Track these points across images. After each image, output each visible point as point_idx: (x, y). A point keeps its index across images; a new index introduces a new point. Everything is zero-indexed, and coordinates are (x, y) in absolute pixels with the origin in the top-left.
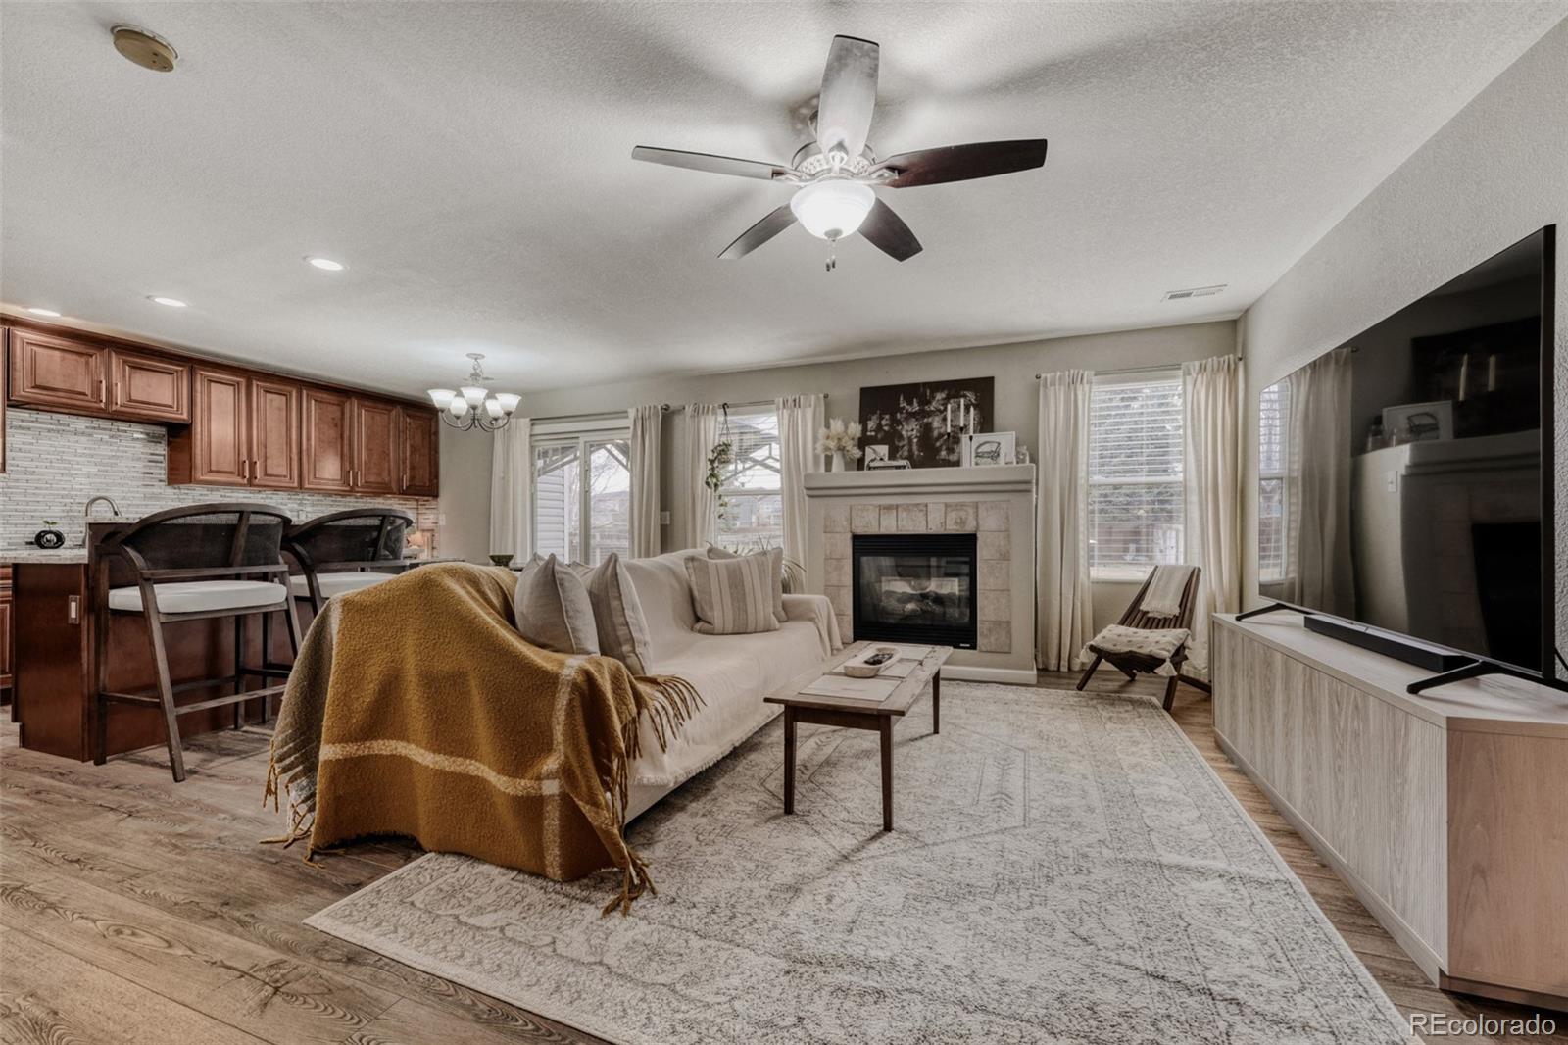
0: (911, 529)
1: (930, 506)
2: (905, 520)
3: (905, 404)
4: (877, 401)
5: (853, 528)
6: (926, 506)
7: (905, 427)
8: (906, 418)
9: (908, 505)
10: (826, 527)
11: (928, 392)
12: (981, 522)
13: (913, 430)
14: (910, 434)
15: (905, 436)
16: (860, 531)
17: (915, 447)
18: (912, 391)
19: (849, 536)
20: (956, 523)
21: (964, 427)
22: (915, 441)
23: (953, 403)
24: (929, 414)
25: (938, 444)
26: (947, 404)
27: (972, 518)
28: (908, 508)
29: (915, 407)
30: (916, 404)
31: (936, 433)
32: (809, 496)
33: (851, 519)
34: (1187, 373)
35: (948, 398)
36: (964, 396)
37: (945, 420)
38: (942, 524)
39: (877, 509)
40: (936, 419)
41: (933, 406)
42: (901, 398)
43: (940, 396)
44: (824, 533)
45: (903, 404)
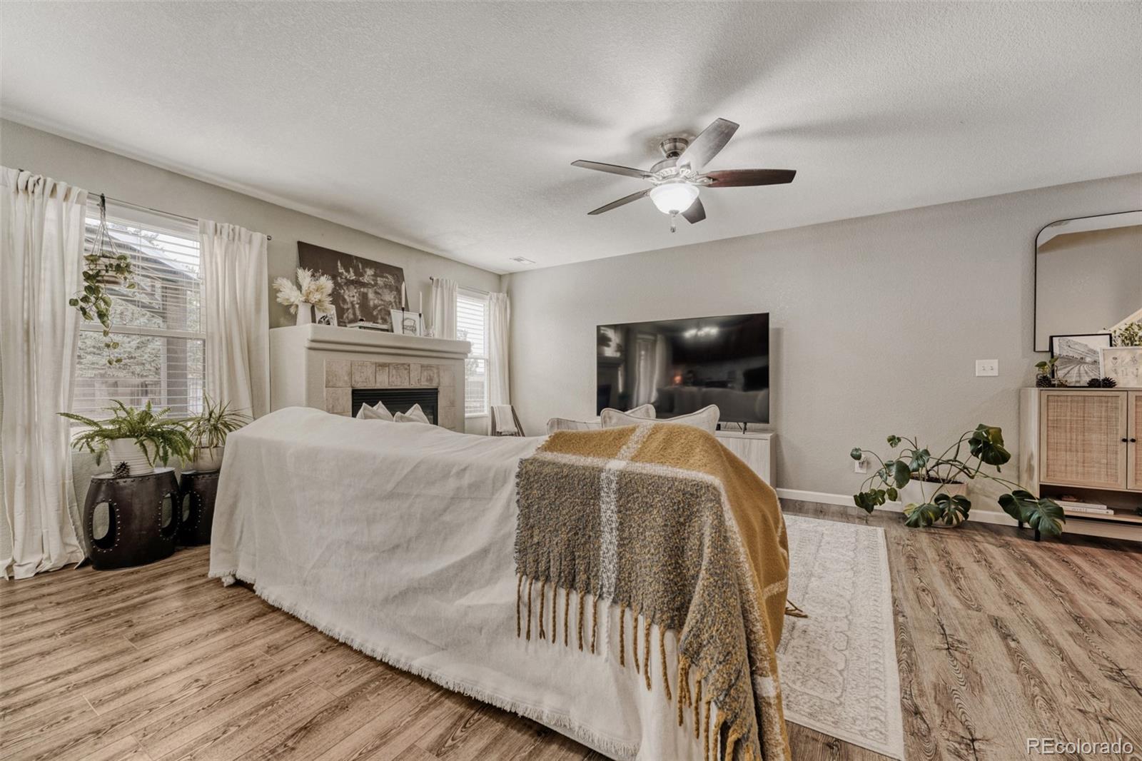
0: (399, 384)
1: (412, 366)
2: (394, 378)
3: (343, 271)
4: (311, 257)
5: (353, 383)
6: (409, 366)
7: (347, 292)
8: (346, 284)
9: (397, 364)
10: (328, 382)
11: (360, 266)
12: (441, 380)
13: (353, 296)
14: (352, 299)
15: (348, 300)
16: (360, 386)
17: (358, 312)
18: (348, 260)
19: (350, 390)
20: (427, 380)
21: (390, 303)
22: (357, 306)
23: (380, 281)
24: (364, 285)
25: (375, 313)
26: (375, 280)
27: (435, 376)
28: (397, 366)
29: (352, 276)
30: (352, 274)
31: (371, 303)
32: (310, 349)
33: (351, 374)
34: (491, 299)
35: (375, 275)
36: (387, 278)
37: (376, 293)
38: (419, 380)
39: (374, 366)
40: (370, 291)
41: (366, 279)
42: (339, 264)
43: (370, 272)
44: (326, 387)
45: (341, 270)
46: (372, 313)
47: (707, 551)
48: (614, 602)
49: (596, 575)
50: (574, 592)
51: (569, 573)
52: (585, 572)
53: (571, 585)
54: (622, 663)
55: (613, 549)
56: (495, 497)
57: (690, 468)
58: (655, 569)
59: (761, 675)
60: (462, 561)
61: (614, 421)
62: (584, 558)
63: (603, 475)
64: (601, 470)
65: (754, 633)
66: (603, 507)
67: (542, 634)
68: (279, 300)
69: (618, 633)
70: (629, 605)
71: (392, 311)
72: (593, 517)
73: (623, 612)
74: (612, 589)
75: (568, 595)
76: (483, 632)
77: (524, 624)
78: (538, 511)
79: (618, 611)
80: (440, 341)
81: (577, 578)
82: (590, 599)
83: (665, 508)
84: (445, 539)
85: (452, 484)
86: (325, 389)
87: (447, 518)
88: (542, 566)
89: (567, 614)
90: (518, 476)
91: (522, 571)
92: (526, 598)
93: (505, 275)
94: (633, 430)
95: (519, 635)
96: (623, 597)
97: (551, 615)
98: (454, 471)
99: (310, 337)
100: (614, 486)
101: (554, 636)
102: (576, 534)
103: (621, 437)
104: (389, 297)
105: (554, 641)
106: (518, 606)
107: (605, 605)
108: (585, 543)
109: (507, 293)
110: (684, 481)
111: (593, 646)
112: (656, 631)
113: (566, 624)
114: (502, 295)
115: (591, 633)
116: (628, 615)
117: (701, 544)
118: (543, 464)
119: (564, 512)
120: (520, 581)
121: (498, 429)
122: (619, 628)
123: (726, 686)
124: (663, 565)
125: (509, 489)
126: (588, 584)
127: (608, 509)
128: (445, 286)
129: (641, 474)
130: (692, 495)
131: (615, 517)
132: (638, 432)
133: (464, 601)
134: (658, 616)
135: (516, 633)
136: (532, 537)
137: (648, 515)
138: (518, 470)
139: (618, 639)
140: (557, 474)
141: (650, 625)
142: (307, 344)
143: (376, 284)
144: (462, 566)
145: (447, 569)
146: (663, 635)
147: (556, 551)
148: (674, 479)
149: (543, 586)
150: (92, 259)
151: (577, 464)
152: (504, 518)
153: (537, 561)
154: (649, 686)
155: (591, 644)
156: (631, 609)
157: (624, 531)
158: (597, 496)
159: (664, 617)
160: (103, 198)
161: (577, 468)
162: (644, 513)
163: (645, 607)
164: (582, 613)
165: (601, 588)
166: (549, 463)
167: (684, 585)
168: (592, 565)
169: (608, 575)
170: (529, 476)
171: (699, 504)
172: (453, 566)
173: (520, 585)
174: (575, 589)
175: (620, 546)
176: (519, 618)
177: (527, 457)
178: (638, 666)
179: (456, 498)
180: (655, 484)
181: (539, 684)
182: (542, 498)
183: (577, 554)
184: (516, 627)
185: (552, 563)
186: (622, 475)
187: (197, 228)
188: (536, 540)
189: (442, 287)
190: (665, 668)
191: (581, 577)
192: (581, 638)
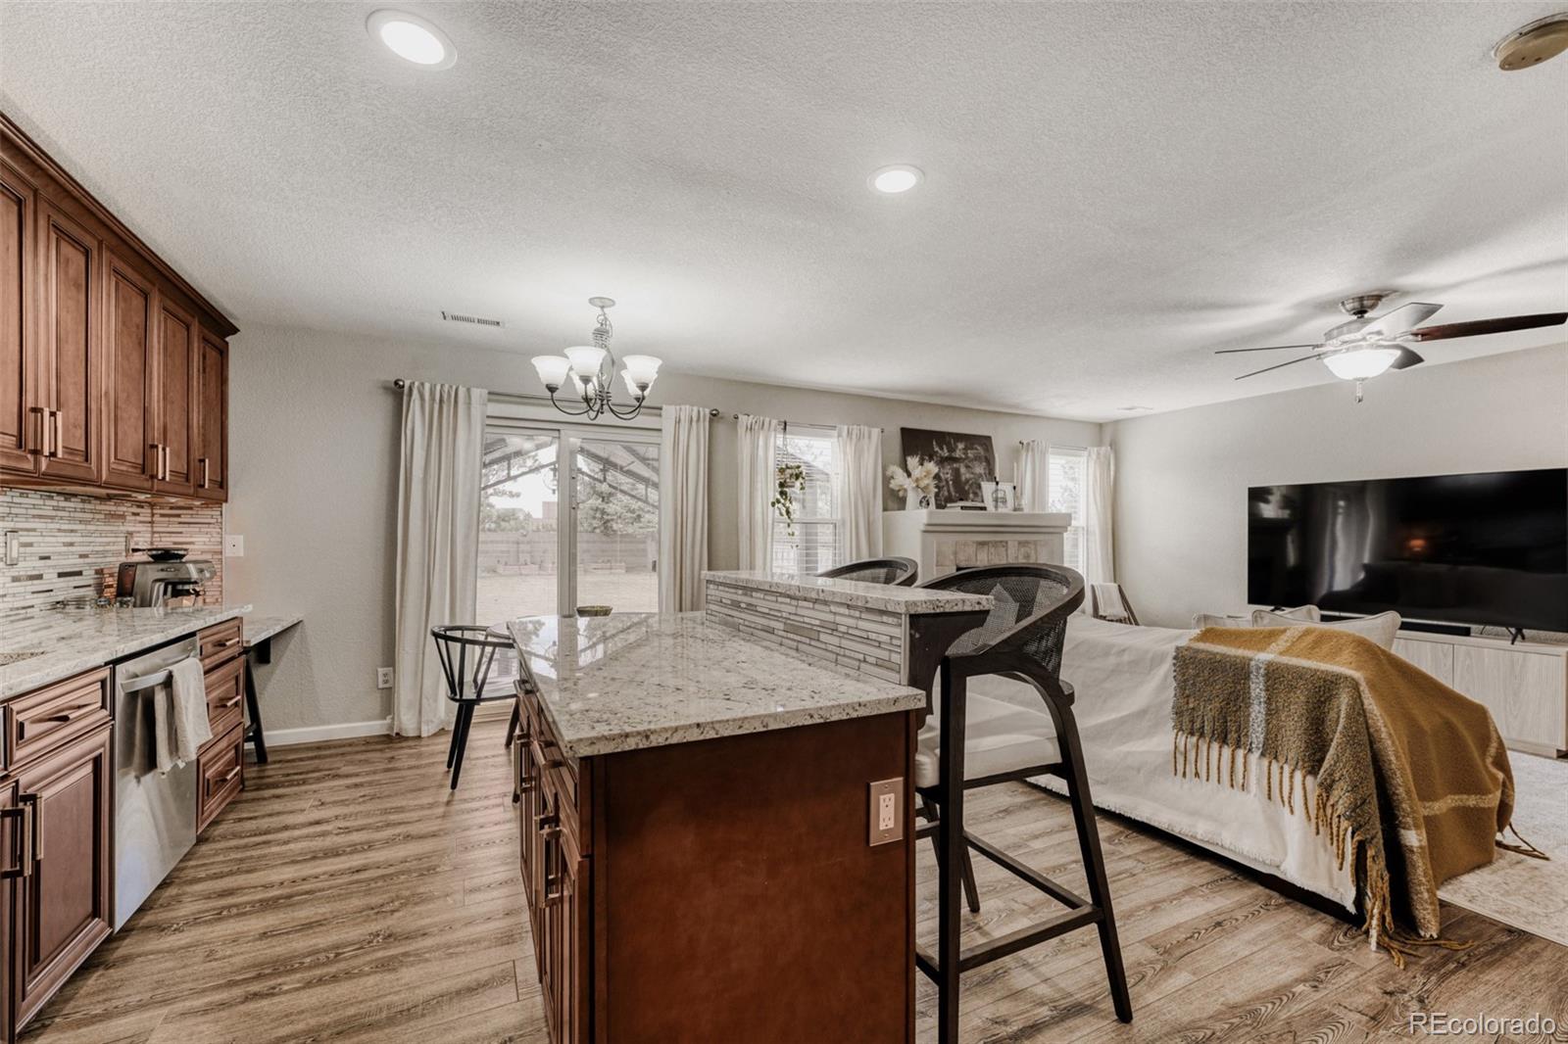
0: (997, 561)
1: (1009, 543)
2: (993, 555)
4: (916, 442)
5: (957, 559)
6: (1007, 542)
8: (941, 462)
9: (996, 542)
10: (937, 562)
11: (952, 441)
12: (1038, 556)
13: (947, 473)
14: (946, 477)
17: (952, 489)
18: (942, 437)
21: (980, 475)
22: (951, 483)
23: (971, 453)
24: (956, 460)
25: (967, 488)
26: (966, 454)
27: (1033, 552)
28: (995, 544)
29: (946, 454)
30: (946, 451)
31: (963, 478)
32: (925, 532)
33: (955, 554)
34: (1089, 455)
35: (966, 449)
36: (976, 449)
37: (967, 467)
38: (1017, 557)
39: (975, 545)
40: (962, 465)
41: (958, 454)
42: (934, 443)
43: (961, 446)
44: (937, 566)
45: (937, 449)
46: (964, 488)
47: (1342, 721)
48: (1263, 755)
49: (1246, 734)
50: (1226, 746)
51: (1221, 732)
52: (1236, 732)
53: (1224, 741)
54: (1270, 798)
55: (1262, 717)
56: (1152, 673)
57: (1338, 663)
58: (1298, 732)
59: (1404, 828)
60: (1122, 718)
61: (1266, 621)
62: (1235, 722)
63: (1253, 663)
64: (1251, 660)
65: (1398, 795)
66: (1253, 686)
67: (1197, 774)
68: (891, 486)
69: (1266, 778)
70: (1276, 758)
71: (982, 483)
72: (1244, 693)
73: (1270, 763)
74: (1261, 745)
75: (1220, 747)
76: (1142, 772)
77: (1180, 768)
78: (1194, 684)
79: (1265, 762)
80: (1033, 516)
81: (1229, 736)
82: (1240, 753)
83: (1309, 690)
84: (1105, 701)
85: (1112, 660)
86: (935, 568)
87: (1107, 685)
88: (1197, 725)
89: (1219, 761)
90: (1175, 658)
91: (1179, 727)
92: (1182, 748)
93: (1107, 424)
94: (1285, 631)
95: (1176, 774)
96: (1271, 750)
97: (1205, 761)
98: (1114, 650)
99: (925, 521)
100: (1262, 671)
101: (1208, 776)
102: (1228, 704)
103: (1271, 636)
104: (979, 469)
105: (1208, 780)
106: (1175, 753)
107: (1254, 757)
108: (1236, 711)
109: (1111, 445)
110: (1327, 673)
111: (1243, 785)
112: (1298, 775)
113: (1219, 768)
114: (1105, 449)
115: (1241, 776)
116: (1275, 766)
117: (1339, 717)
118: (1197, 651)
119: (1217, 687)
120: (1177, 735)
121: (1101, 613)
122: (1267, 774)
123: (1352, 806)
124: (1305, 729)
125: (1167, 667)
126: (1239, 741)
127: (1257, 688)
128: (1036, 450)
129: (1287, 664)
130: (1332, 682)
131: (1263, 694)
132: (1288, 633)
133: (1125, 748)
134: (1300, 763)
135: (1173, 772)
136: (1188, 703)
137: (1292, 694)
138: (1174, 654)
139: (1266, 781)
140: (1210, 659)
141: (1293, 770)
142: (922, 528)
143: (967, 458)
144: (1123, 721)
145: (1109, 722)
146: (1304, 777)
147: (1209, 715)
148: (1316, 671)
149: (1198, 740)
150: (782, 471)
151: (1229, 653)
152: (1162, 687)
153: (1192, 722)
154: (1292, 812)
155: (1241, 784)
156: (1278, 761)
157: (1271, 704)
158: (1247, 677)
159: (1306, 765)
160: (785, 424)
161: (1229, 656)
162: (1289, 692)
163: (1289, 757)
164: (1233, 762)
165: (1251, 744)
166: (1203, 651)
167: (1323, 745)
168: (1242, 727)
169: (1257, 734)
170: (1185, 661)
171: (1338, 689)
172: (1114, 721)
173: (1176, 738)
174: (1227, 744)
175: (1267, 714)
176: (1176, 762)
177: (1182, 645)
178: (1283, 801)
179: (1116, 671)
180: (1299, 674)
181: (1194, 813)
182: (1198, 675)
183: (1229, 719)
184: (1173, 769)
185: (1206, 723)
186: (1269, 664)
187: (835, 433)
188: (1191, 706)
189: (1033, 450)
190: (1306, 799)
191: (1232, 736)
192: (1232, 780)
